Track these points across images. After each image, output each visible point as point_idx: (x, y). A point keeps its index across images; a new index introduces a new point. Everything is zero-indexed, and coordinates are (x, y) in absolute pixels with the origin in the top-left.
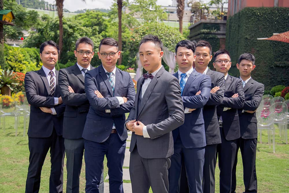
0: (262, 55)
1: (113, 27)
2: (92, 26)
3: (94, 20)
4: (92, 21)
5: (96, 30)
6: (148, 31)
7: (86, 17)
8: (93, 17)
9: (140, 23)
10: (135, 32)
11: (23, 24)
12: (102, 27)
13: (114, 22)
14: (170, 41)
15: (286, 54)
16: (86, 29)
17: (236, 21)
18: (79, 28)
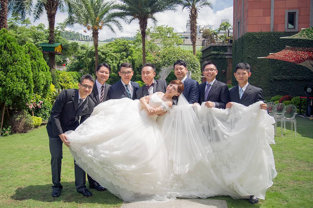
0: (262, 71)
1: (137, 52)
2: (120, 51)
3: (122, 47)
4: (120, 48)
5: (124, 55)
6: (167, 55)
7: (115, 45)
8: (121, 45)
9: (160, 48)
10: (157, 56)
11: (67, 53)
12: (128, 52)
13: (138, 48)
15: (282, 70)
16: (115, 55)
17: (240, 44)
18: (110, 54)
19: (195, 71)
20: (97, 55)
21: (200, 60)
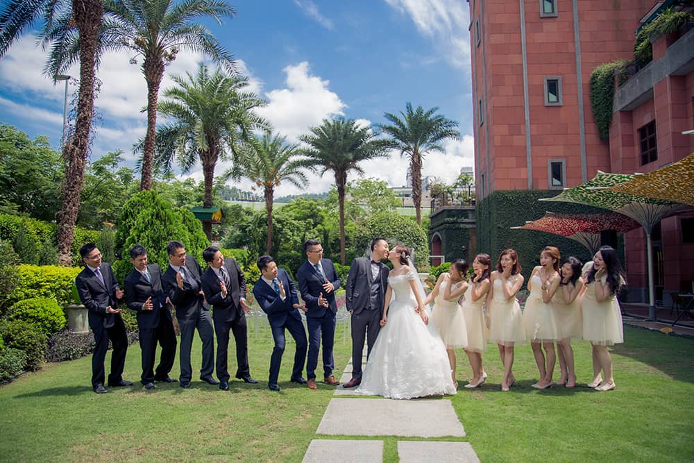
1: (331, 219)
2: (305, 218)
3: (307, 211)
4: (303, 212)
5: (310, 223)
6: (378, 223)
7: (296, 208)
8: (305, 207)
9: (367, 213)
10: (362, 225)
11: (225, 221)
12: (317, 219)
13: (333, 213)
14: (405, 234)
16: (297, 223)
17: (486, 207)
18: (289, 222)
19: (419, 248)
20: (270, 224)
21: (427, 231)
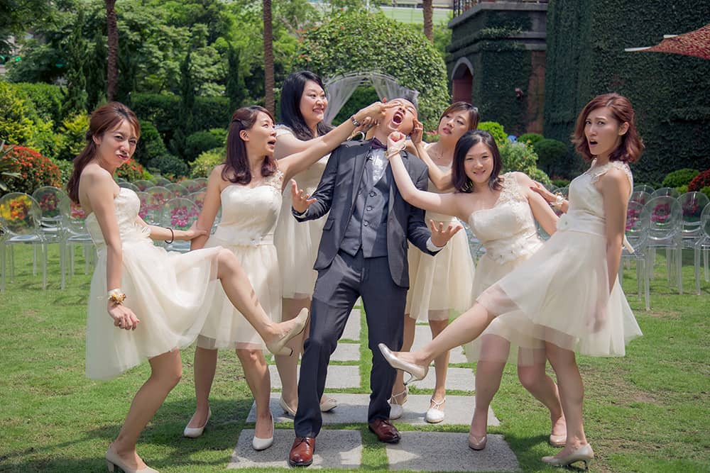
0: (638, 91)
1: (246, 25)
2: (190, 21)
3: (195, 8)
4: (188, 10)
5: (202, 34)
6: (343, 35)
10: (310, 39)
12: (217, 25)
13: (249, 13)
14: (400, 60)
15: (702, 89)
16: (174, 32)
17: (572, 5)
18: (156, 29)
19: (428, 91)
20: (112, 31)
21: (445, 55)
